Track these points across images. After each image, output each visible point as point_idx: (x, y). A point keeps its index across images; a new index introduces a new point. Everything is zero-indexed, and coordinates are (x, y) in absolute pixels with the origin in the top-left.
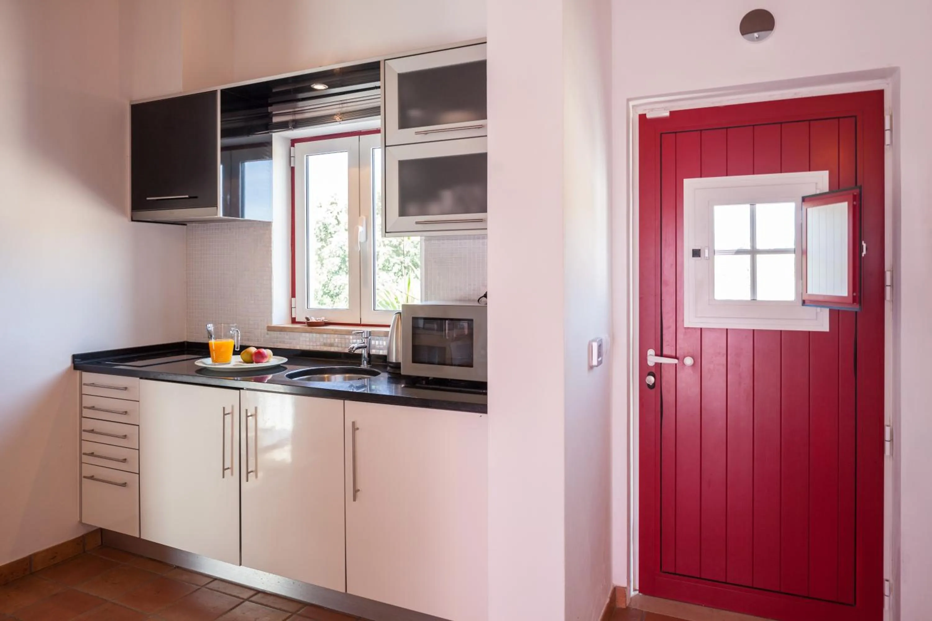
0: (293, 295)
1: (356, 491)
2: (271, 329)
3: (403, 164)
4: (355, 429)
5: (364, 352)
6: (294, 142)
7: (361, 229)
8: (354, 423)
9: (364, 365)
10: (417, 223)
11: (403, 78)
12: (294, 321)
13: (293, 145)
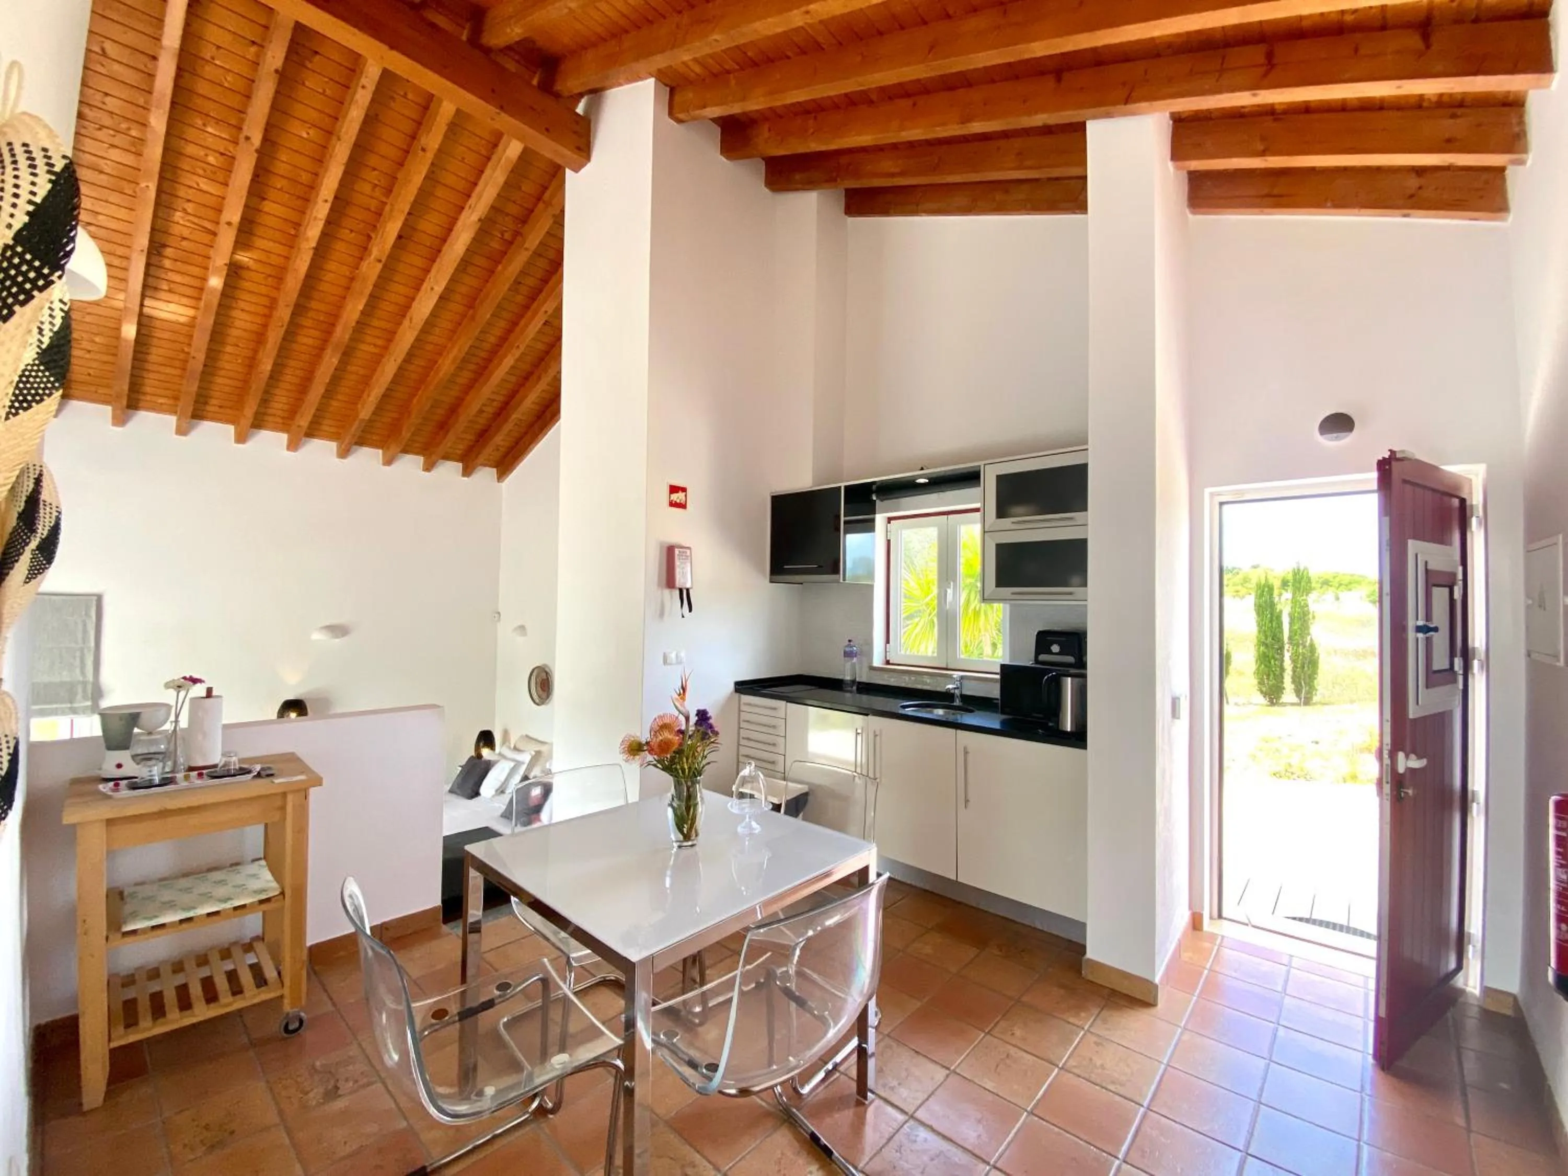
0: (888, 641)
1: (967, 801)
2: (873, 669)
3: (999, 546)
4: (966, 753)
5: (957, 692)
6: (890, 520)
7: (950, 591)
8: (965, 748)
9: (957, 703)
10: (1013, 594)
11: (1000, 479)
12: (888, 663)
13: (889, 522)
